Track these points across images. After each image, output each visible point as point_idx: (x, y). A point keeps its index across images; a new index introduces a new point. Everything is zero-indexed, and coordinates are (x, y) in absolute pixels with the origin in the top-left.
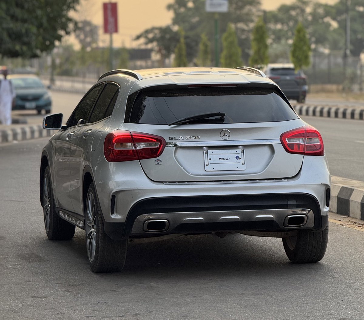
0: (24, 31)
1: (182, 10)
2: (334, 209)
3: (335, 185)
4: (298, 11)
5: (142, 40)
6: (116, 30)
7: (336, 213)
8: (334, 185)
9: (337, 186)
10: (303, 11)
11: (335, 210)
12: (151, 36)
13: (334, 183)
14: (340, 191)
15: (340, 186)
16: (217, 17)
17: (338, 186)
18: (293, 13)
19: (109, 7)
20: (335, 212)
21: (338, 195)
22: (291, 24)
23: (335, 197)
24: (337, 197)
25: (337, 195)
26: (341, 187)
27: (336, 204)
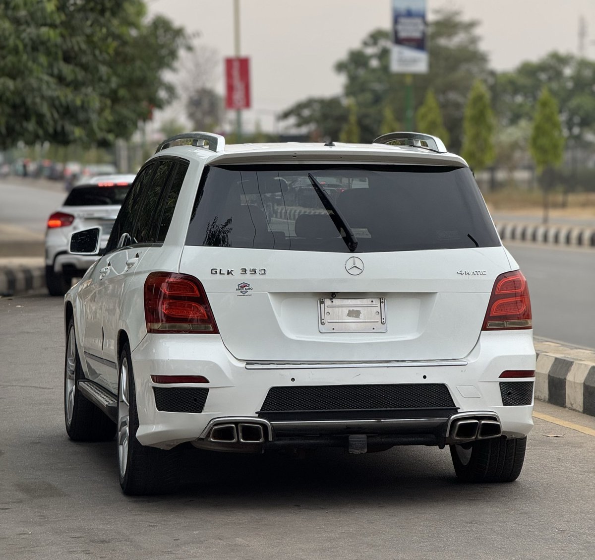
0: (78, 102)
1: (361, 72)
2: (579, 405)
3: (581, 364)
5: (292, 120)
6: (247, 103)
7: (581, 412)
8: (579, 364)
9: (584, 364)
11: (580, 407)
12: (306, 113)
13: (581, 360)
14: (589, 374)
15: (588, 365)
16: (409, 81)
17: (586, 365)
19: (236, 64)
20: (580, 410)
21: (585, 381)
23: (580, 384)
24: (584, 384)
25: (583, 382)
26: (590, 367)
27: (582, 396)
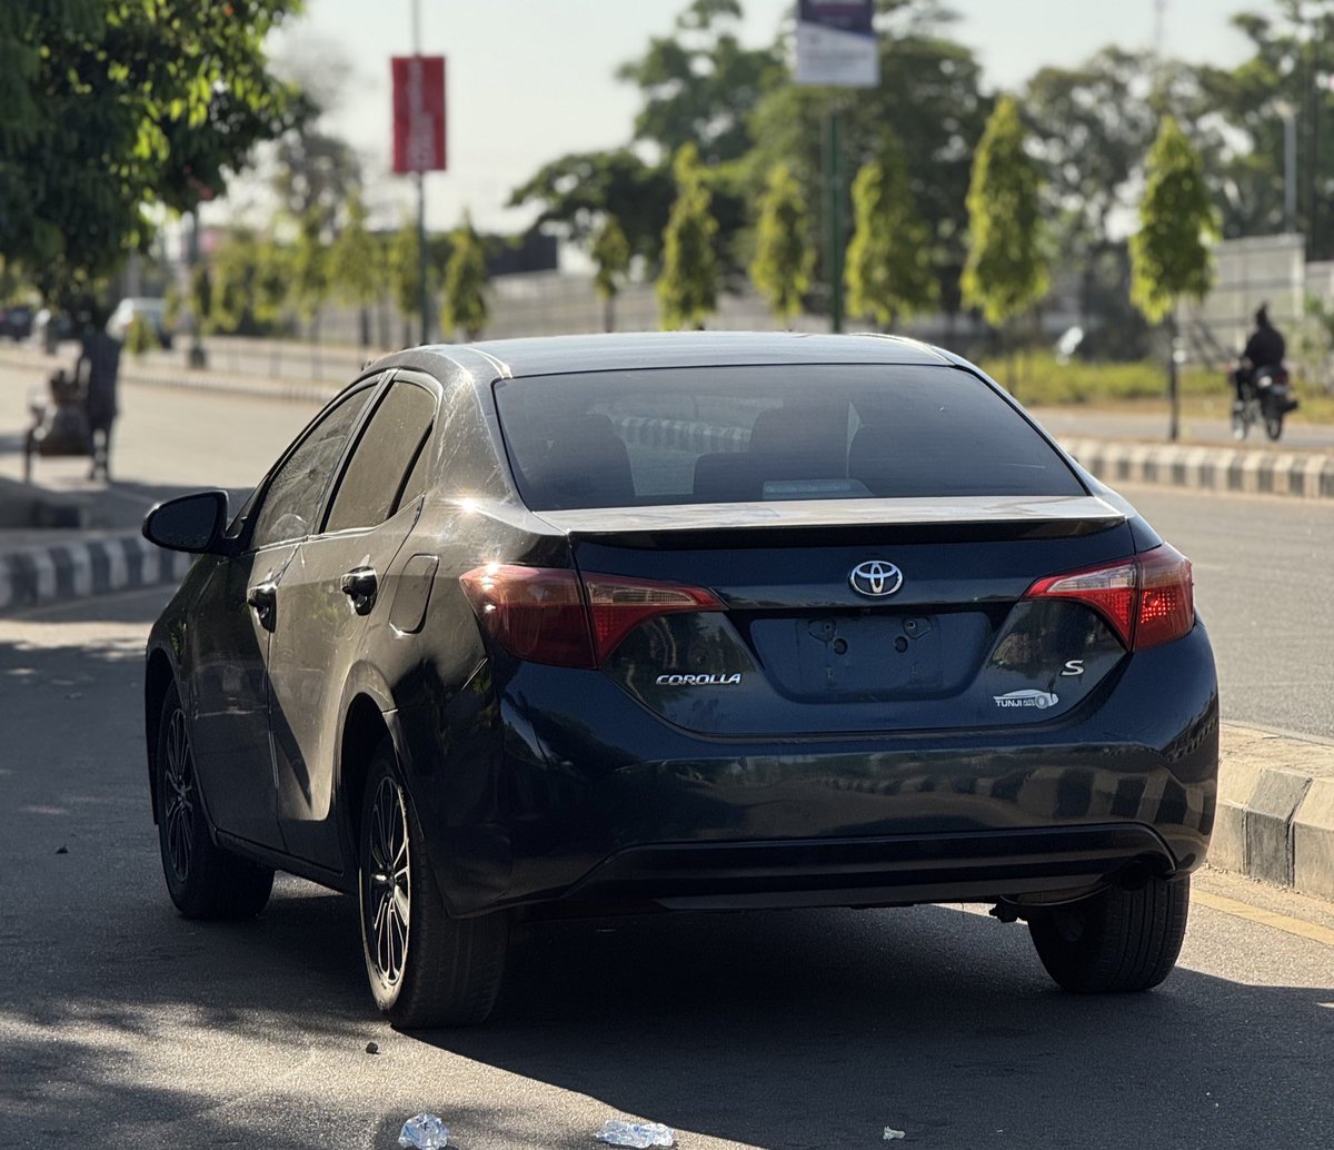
4: (1103, 89)
6: (440, 163)
10: (1119, 90)
12: (566, 185)
18: (1084, 98)
19: (416, 72)
22: (1079, 135)
